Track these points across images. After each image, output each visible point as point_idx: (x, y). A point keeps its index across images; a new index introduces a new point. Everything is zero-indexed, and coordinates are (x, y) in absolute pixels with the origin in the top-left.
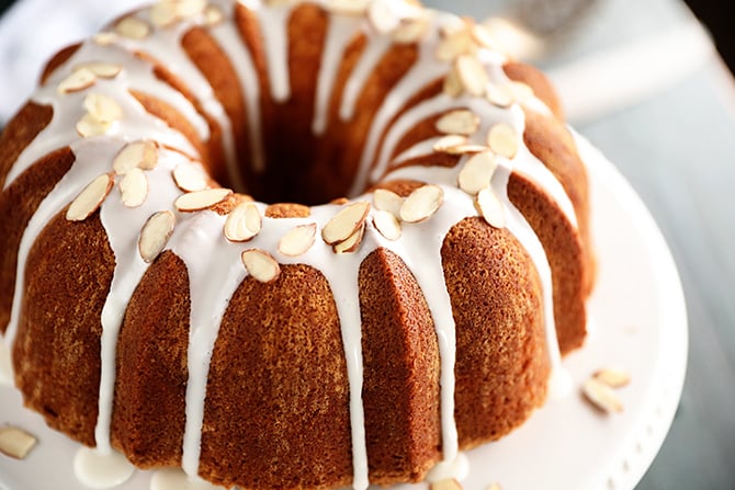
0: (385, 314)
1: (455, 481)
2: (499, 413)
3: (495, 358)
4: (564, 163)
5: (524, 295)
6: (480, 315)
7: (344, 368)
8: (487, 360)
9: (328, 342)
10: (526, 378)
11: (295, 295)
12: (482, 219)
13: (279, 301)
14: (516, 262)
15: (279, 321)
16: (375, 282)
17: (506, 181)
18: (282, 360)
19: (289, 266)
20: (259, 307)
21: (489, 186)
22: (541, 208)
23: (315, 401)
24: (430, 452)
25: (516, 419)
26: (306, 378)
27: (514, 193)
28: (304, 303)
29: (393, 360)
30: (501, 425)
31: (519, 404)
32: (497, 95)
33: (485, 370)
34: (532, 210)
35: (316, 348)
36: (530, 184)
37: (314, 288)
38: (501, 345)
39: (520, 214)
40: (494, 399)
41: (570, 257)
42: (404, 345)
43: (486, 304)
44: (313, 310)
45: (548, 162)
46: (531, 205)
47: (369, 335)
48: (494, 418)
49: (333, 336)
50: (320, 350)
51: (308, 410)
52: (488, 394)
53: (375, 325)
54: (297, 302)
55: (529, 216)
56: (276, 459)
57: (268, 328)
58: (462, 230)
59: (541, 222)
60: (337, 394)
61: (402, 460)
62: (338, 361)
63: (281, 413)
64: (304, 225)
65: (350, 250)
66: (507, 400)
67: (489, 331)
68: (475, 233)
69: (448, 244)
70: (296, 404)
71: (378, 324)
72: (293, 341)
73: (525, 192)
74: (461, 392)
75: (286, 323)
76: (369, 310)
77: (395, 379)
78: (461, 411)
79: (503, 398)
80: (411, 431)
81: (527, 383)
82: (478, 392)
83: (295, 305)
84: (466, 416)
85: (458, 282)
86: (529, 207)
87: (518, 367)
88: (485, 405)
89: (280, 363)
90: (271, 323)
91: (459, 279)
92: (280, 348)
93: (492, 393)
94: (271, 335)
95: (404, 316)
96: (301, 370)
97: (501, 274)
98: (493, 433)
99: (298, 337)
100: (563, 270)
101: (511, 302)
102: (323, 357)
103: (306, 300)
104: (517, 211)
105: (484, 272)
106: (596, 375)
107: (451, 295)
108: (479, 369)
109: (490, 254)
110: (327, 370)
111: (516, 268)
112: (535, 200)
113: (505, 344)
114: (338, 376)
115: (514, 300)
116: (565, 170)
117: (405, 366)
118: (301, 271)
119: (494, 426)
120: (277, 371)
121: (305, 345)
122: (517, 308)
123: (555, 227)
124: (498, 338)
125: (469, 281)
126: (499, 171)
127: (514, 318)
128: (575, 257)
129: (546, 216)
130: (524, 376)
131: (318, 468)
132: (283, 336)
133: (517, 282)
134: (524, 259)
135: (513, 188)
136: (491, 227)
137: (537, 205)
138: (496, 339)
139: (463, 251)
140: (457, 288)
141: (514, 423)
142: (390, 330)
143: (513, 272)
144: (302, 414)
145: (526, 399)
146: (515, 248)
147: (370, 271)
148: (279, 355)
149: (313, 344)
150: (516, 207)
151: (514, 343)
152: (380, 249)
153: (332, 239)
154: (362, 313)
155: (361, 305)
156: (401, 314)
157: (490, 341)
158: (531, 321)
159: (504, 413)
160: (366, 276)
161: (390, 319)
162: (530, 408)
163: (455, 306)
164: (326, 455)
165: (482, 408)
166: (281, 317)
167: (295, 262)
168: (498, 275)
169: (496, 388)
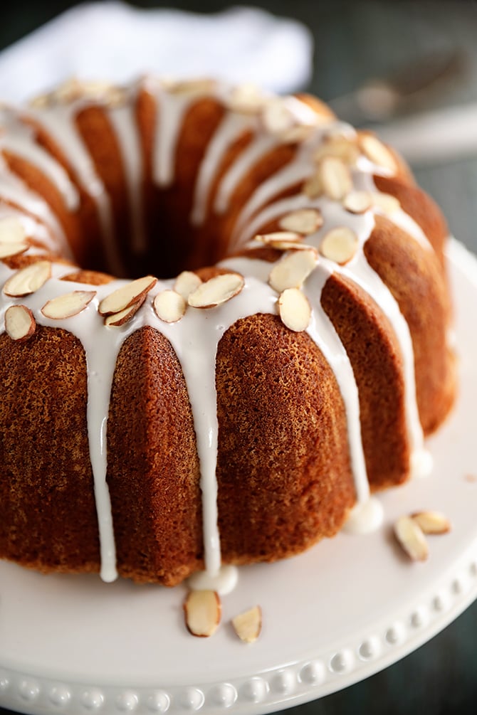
0: (133, 398)
1: (216, 594)
2: (271, 533)
3: (264, 472)
4: (408, 281)
5: (308, 410)
6: (247, 420)
7: (85, 447)
8: (254, 472)
9: (68, 415)
10: (309, 501)
11: (42, 359)
12: (277, 318)
13: (25, 361)
14: (305, 371)
15: (19, 383)
16: (131, 361)
17: (322, 284)
18: (15, 424)
19: (48, 328)
20: (4, 365)
21: (302, 287)
22: (355, 320)
23: (51, 476)
24: (182, 557)
25: (293, 543)
26: (39, 448)
27: (329, 298)
28: (50, 369)
29: (134, 449)
30: (273, 546)
31: (297, 528)
32: (354, 202)
33: (253, 483)
34: (345, 321)
35: (53, 420)
36: (348, 291)
37: (66, 356)
38: (272, 458)
39: (330, 324)
40: (264, 516)
41: (385, 381)
42: (146, 435)
43: (256, 410)
44: (58, 379)
45: (388, 276)
46: (345, 315)
47: (115, 418)
48: (264, 538)
49: (75, 411)
50: (58, 422)
51: (42, 483)
52: (256, 509)
53: (122, 408)
54: (43, 366)
55: (340, 326)
56: (13, 528)
57: (8, 387)
58: (249, 325)
59: (354, 335)
60: (77, 473)
61: (146, 560)
62: (79, 438)
63: (15, 481)
64: (83, 292)
65: (118, 324)
66: (282, 521)
67: (256, 440)
68: (262, 331)
69: (229, 336)
70: (30, 475)
71: (125, 407)
72: (29, 407)
73: (340, 299)
74: (226, 501)
75: (26, 387)
76: (119, 391)
77: (136, 470)
78: (225, 522)
79: (276, 518)
80: (154, 530)
81: (310, 506)
82: (246, 505)
83: (40, 369)
84: (232, 528)
85: (229, 380)
86: (342, 317)
87: (297, 488)
88: (253, 521)
89: (13, 427)
90: (12, 383)
91: (230, 377)
92: (16, 412)
93: (261, 509)
94: (8, 396)
95: (151, 404)
96: (35, 438)
97: (281, 381)
98: (263, 553)
99: (34, 403)
100: (375, 394)
101: (288, 413)
102: (60, 430)
103: (52, 367)
104: (327, 318)
105: (261, 374)
106: (414, 516)
107: (218, 393)
108: (245, 480)
109: (273, 355)
110: (64, 445)
111: (303, 377)
112: (350, 310)
113: (276, 459)
114: (77, 454)
115: (293, 412)
116: (405, 288)
117: (145, 458)
118: (59, 335)
119: (263, 545)
120: (9, 435)
121: (42, 414)
122: (295, 422)
123: (368, 345)
124: (268, 451)
125: (241, 381)
126: (317, 271)
127: (290, 431)
128: (390, 382)
129: (360, 330)
130: (306, 499)
131: (59, 547)
132: (20, 399)
133: (301, 393)
134: (319, 370)
135: (328, 293)
136: (286, 328)
137: (352, 315)
138: (265, 451)
139: (243, 347)
140: (227, 386)
141: (289, 547)
142: (134, 416)
143: (299, 381)
144: (37, 487)
145: (308, 524)
146: (309, 356)
147: (131, 349)
148: (13, 418)
149: (50, 414)
150: (328, 314)
151: (290, 459)
152: (148, 328)
153: (105, 310)
154: (112, 392)
155: (114, 384)
156: (148, 400)
157: (257, 452)
158: (316, 440)
159: (277, 534)
160: (126, 353)
161: (136, 404)
162: (313, 535)
163: (221, 406)
164: (67, 536)
165: (250, 523)
166: (23, 379)
167: (55, 325)
168: (277, 380)
169: (267, 505)
